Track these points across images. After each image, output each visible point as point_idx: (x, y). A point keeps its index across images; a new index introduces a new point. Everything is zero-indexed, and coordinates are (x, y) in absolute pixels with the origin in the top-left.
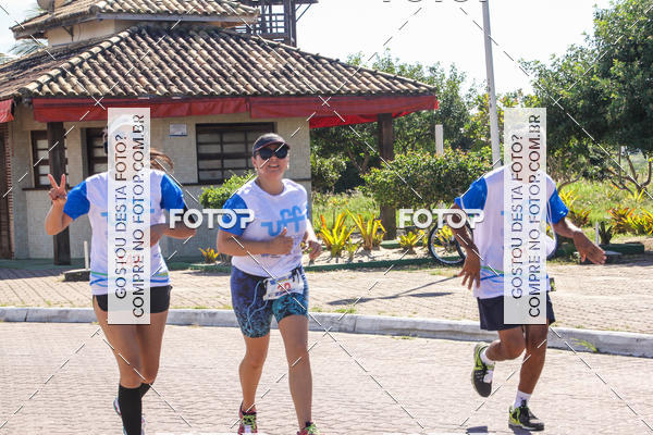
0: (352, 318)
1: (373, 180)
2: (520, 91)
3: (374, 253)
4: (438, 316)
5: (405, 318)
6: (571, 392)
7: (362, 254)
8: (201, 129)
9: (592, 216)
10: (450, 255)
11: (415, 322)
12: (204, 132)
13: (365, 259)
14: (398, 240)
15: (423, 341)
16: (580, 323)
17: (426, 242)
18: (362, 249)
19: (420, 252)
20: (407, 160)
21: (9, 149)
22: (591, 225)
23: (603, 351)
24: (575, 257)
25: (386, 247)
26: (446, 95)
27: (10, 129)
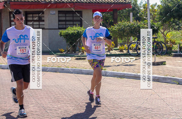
0: (105, 72)
1: (112, 29)
2: (156, 3)
3: (111, 52)
4: (131, 72)
5: (121, 72)
6: (171, 97)
7: (108, 52)
8: (60, 12)
9: (176, 42)
10: (134, 53)
11: (124, 74)
12: (61, 13)
13: (108, 53)
14: (118, 48)
15: (127, 79)
16: (174, 75)
17: (127, 48)
18: (107, 50)
19: (125, 52)
20: (122, 24)
21: (2, 17)
22: (176, 44)
23: (180, 84)
24: (172, 54)
25: (115, 50)
26: (133, 4)
27: (3, 11)
